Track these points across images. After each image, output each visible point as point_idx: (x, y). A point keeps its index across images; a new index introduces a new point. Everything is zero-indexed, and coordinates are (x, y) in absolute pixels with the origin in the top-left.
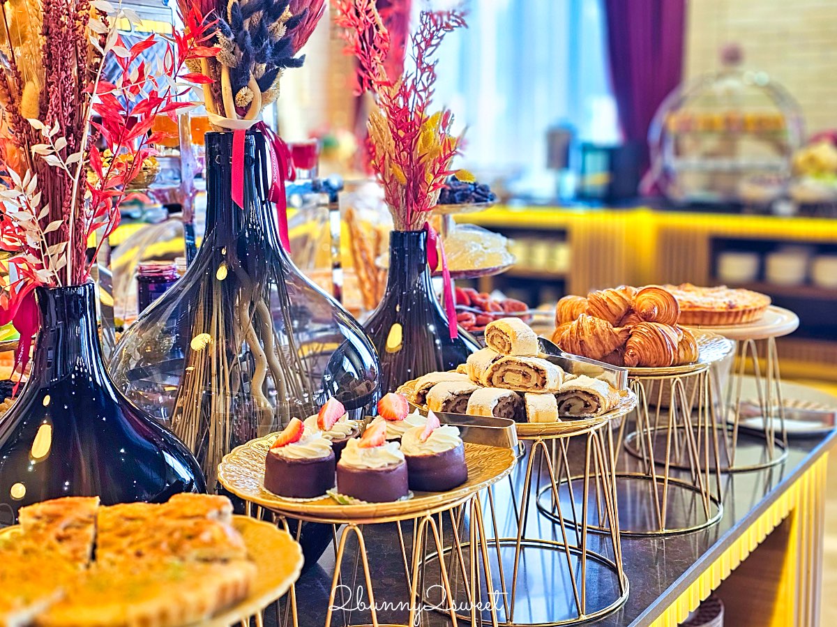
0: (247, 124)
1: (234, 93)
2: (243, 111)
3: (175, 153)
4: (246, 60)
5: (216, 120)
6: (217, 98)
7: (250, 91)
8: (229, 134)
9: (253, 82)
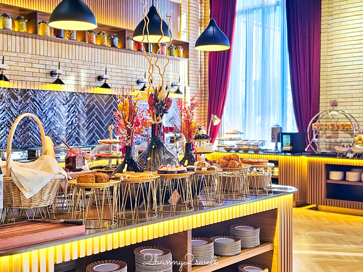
0: (159, 123)
1: (156, 118)
2: (158, 121)
3: (147, 128)
4: (158, 113)
5: (153, 122)
6: (154, 118)
7: (159, 117)
8: (155, 124)
9: (159, 116)
